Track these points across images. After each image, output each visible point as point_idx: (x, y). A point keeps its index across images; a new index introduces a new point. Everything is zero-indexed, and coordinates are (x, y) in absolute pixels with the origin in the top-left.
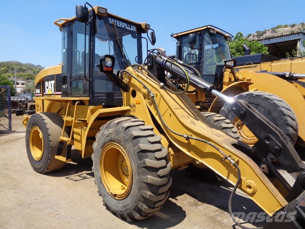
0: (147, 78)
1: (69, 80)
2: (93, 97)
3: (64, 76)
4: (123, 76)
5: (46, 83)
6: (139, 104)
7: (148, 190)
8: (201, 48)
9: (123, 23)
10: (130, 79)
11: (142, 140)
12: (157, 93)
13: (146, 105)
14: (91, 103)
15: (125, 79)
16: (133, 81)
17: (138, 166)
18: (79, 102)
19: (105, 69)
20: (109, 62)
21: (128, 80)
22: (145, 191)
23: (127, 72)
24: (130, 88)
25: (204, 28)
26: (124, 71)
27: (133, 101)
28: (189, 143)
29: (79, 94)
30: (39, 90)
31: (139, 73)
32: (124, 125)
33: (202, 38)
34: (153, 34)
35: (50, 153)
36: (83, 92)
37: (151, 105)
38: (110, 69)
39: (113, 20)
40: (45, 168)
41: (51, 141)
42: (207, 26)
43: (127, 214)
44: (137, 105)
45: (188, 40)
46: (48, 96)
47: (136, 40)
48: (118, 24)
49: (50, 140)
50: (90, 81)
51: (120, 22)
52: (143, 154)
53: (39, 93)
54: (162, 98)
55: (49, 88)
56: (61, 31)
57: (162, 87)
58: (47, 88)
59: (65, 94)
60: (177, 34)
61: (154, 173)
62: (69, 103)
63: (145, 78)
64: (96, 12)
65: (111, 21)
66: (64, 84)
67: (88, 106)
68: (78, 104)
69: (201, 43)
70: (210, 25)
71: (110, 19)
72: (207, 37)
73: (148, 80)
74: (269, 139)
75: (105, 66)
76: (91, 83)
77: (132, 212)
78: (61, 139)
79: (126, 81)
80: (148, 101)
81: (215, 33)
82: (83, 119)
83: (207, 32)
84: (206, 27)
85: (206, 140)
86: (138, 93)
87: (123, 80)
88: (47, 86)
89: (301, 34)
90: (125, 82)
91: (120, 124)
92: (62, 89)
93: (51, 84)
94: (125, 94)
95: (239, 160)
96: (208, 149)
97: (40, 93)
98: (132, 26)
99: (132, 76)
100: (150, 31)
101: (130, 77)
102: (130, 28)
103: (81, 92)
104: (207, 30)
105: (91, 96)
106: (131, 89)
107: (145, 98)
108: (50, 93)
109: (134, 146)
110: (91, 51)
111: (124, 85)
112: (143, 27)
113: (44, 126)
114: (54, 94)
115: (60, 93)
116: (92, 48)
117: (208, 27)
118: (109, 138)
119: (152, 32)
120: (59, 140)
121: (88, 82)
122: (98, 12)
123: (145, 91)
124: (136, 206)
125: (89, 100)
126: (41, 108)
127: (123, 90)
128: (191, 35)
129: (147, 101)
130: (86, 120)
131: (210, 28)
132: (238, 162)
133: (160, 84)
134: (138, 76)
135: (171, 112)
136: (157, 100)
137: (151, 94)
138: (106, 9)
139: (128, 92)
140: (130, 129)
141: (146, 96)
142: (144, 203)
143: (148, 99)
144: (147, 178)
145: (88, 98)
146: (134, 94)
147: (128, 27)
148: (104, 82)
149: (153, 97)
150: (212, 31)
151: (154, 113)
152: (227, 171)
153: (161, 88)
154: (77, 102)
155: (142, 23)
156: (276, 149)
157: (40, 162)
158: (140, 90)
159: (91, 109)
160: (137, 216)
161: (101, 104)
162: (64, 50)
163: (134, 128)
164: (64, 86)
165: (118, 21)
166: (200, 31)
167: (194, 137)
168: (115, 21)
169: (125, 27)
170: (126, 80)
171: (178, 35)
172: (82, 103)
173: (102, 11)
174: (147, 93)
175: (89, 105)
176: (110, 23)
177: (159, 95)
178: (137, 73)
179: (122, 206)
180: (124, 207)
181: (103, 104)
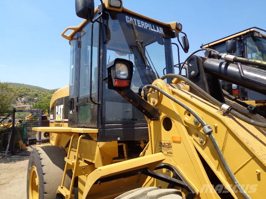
0: (192, 96)
1: (76, 104)
2: (104, 128)
3: (72, 99)
4: (148, 95)
5: (57, 107)
6: (179, 142)
9: (146, 23)
10: (160, 99)
12: (217, 124)
13: (192, 147)
14: (100, 137)
15: (152, 99)
16: (166, 102)
18: (84, 136)
19: (115, 83)
20: (123, 71)
21: (156, 101)
23: (154, 88)
24: (159, 115)
25: (245, 32)
26: (148, 88)
27: (166, 136)
29: (86, 123)
30: (52, 115)
31: (174, 88)
33: (244, 44)
34: (185, 38)
36: (91, 120)
37: (203, 147)
38: (125, 84)
39: (131, 18)
41: (46, 193)
42: (250, 29)
44: (173, 145)
45: (225, 48)
46: (57, 123)
47: (163, 46)
48: (139, 23)
49: (45, 191)
50: (99, 105)
51: (142, 22)
53: (52, 119)
56: (70, 44)
57: (226, 113)
58: (57, 113)
59: (72, 123)
60: (208, 44)
62: (72, 136)
63: (188, 97)
64: (107, 6)
65: (129, 20)
66: (71, 109)
67: (97, 141)
68: (82, 138)
69: (242, 50)
70: (254, 28)
71: (127, 17)
72: (249, 43)
73: (194, 100)
75: (116, 78)
76: (101, 108)
78: (58, 192)
79: (154, 103)
80: (198, 139)
81: (261, 36)
82: (90, 161)
83: (249, 37)
84: (249, 31)
86: (175, 123)
87: (148, 102)
88: (57, 111)
90: (152, 104)
92: (69, 117)
93: (61, 109)
94: (151, 125)
98: (157, 27)
99: (162, 93)
100: (181, 35)
101: (160, 95)
102: (156, 29)
103: (88, 120)
104: (251, 34)
105: (100, 126)
106: (163, 115)
107: (190, 134)
108: (59, 120)
110: (101, 61)
111: (149, 110)
112: (173, 27)
113: (41, 168)
114: (62, 122)
115: (67, 120)
116: (101, 56)
117: (252, 30)
119: (184, 37)
121: (96, 106)
122: (110, 5)
123: (190, 120)
125: (98, 133)
127: (148, 118)
128: (229, 41)
129: (194, 139)
130: (94, 162)
131: (253, 31)
133: (220, 106)
134: (174, 93)
135: (260, 170)
136: (219, 138)
137: (206, 127)
139: (156, 122)
143: (197, 136)
145: (96, 131)
146: (168, 125)
147: (153, 28)
148: (120, 105)
149: (209, 133)
150: (256, 35)
151: (213, 164)
153: (224, 115)
154: (81, 136)
155: (172, 23)
158: (178, 118)
159: (100, 146)
161: (115, 139)
162: (72, 67)
164: (71, 112)
165: (138, 21)
166: (240, 36)
168: (135, 20)
169: (148, 28)
170: (152, 101)
171: (210, 45)
173: (114, 3)
174: (193, 124)
176: (128, 22)
177: (222, 130)
178: (171, 88)
181: (119, 139)
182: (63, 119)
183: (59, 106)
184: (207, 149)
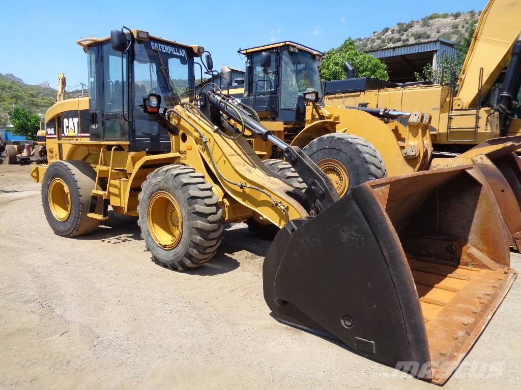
0: (199, 119)
1: (100, 118)
2: (134, 141)
3: (93, 114)
4: (171, 116)
5: (65, 120)
6: (191, 149)
7: (198, 235)
8: (278, 72)
9: (169, 47)
10: (179, 121)
11: (192, 187)
12: (210, 137)
13: (198, 151)
14: (131, 148)
15: (173, 120)
16: (183, 123)
17: (188, 212)
18: (117, 147)
19: (149, 110)
20: (154, 102)
21: (177, 122)
22: (195, 236)
23: (175, 112)
24: (179, 131)
25: (281, 44)
26: (171, 111)
27: (183, 146)
28: (244, 192)
29: (115, 137)
30: (53, 129)
31: (190, 113)
32: (173, 172)
33: (280, 57)
34: (209, 58)
35: (81, 210)
36: (121, 134)
37: (203, 151)
38: (156, 110)
39: (156, 44)
40: (74, 229)
41: (81, 196)
42: (285, 42)
43: (178, 262)
44: (188, 152)
45: (260, 59)
46: (68, 138)
47: (187, 66)
48: (163, 48)
49: (80, 194)
50: (129, 122)
51: (166, 46)
52: (193, 200)
53: (53, 133)
54: (215, 143)
55: (70, 127)
56: (85, 52)
57: (216, 131)
58: (67, 127)
59: (95, 136)
60: (246, 50)
61: (204, 219)
62: (102, 149)
63: (197, 120)
64: (135, 36)
65: (154, 46)
66: (93, 123)
67: (128, 152)
68: (115, 150)
69: (278, 64)
70: (289, 41)
71: (152, 43)
73: (200, 123)
74: (314, 184)
75: (150, 106)
76: (131, 124)
77: (183, 259)
78: (93, 193)
79: (175, 123)
80: (201, 146)
81: (297, 51)
82: (122, 168)
83: (285, 50)
84: (284, 44)
85: (260, 187)
86: (189, 137)
87: (171, 122)
88: (67, 125)
89: (438, 44)
90: (173, 123)
91: (168, 172)
92: (90, 131)
93: (74, 122)
94: (173, 138)
95: (289, 205)
96: (263, 197)
97: (55, 134)
98: (180, 50)
99: (181, 117)
100: (204, 55)
101: (179, 118)
102: (179, 52)
103: (118, 134)
104: (286, 47)
105: (131, 139)
106: (181, 132)
107: (197, 143)
108: (72, 134)
109: (184, 193)
110: (130, 84)
111: (171, 128)
112: (196, 51)
113: (71, 177)
114: (78, 137)
115: (88, 135)
116: (130, 80)
117: (287, 43)
118: (157, 187)
119: (208, 55)
120: (92, 195)
121: (127, 123)
122: (138, 36)
123: (196, 135)
124: (187, 252)
125: (129, 145)
126: (56, 155)
127: (171, 133)
128: (264, 53)
129: (199, 147)
130: (125, 169)
131: (289, 45)
132: (287, 208)
133: (213, 127)
134: (189, 117)
135: (225, 159)
136: (209, 145)
137: (204, 139)
138: (148, 33)
139: (177, 136)
140: (180, 176)
141: (198, 141)
142: (194, 248)
143: (201, 145)
144: (197, 223)
145: (128, 143)
146: (184, 138)
147: (176, 52)
148: (147, 122)
149: (205, 142)
150: (292, 49)
151: (207, 160)
152: (279, 218)
153: (214, 132)
154: (114, 147)
155: (194, 45)
156: (320, 194)
157: (67, 223)
158: (191, 134)
159: (132, 155)
160: (188, 262)
161: (144, 150)
162: (92, 80)
163: (183, 175)
164: (93, 127)
165: (162, 46)
166: (277, 48)
167: (249, 185)
168: (159, 45)
169: (171, 52)
170: (174, 122)
171: (248, 51)
172: (120, 148)
174: (199, 137)
175: (130, 151)
176: (153, 48)
177: (212, 140)
178: (188, 112)
179: (172, 255)
180: (175, 255)
181: (147, 150)
182: (78, 133)
183: (70, 119)
184: (205, 152)
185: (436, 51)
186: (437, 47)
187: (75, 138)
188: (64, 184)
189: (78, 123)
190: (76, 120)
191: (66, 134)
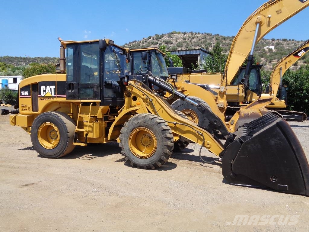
1: (76, 86)
3: (70, 84)
5: (43, 87)
6: (140, 105)
7: (167, 149)
8: (149, 63)
10: (132, 89)
11: (162, 124)
12: (153, 98)
13: (145, 106)
16: (134, 90)
17: (162, 138)
20: (126, 79)
22: (166, 150)
24: (131, 95)
27: (133, 103)
28: (175, 126)
36: (94, 96)
37: (148, 106)
38: (127, 84)
40: (62, 153)
43: (153, 165)
44: (137, 106)
46: (44, 98)
48: (115, 49)
50: (101, 89)
52: (165, 131)
53: (27, 94)
54: (157, 102)
55: (47, 91)
58: (45, 91)
59: (72, 97)
61: (170, 140)
62: (80, 104)
64: (107, 43)
66: (69, 89)
69: (150, 59)
71: (112, 46)
72: (153, 56)
74: (215, 122)
75: (125, 82)
76: (102, 91)
77: (156, 163)
78: (76, 131)
79: (129, 90)
80: (147, 103)
81: (159, 52)
82: (94, 116)
85: (186, 124)
86: (138, 99)
87: (126, 90)
89: (201, 51)
92: (67, 94)
93: (51, 88)
94: (127, 99)
95: (203, 132)
98: (121, 51)
99: (133, 86)
104: (154, 50)
105: (102, 99)
106: (133, 95)
107: (144, 102)
108: (48, 96)
109: (159, 128)
110: (102, 68)
114: (54, 97)
115: (65, 96)
116: (102, 66)
120: (75, 131)
122: (109, 43)
123: (144, 97)
124: (160, 159)
125: (100, 103)
126: (29, 108)
128: (144, 53)
129: (145, 104)
130: (96, 116)
131: (156, 49)
132: (202, 134)
133: (154, 93)
134: (138, 87)
135: (163, 110)
136: (154, 102)
137: (151, 99)
138: (113, 42)
139: (130, 98)
140: (154, 119)
141: (145, 100)
142: (164, 156)
143: (146, 102)
144: (167, 143)
146: (135, 99)
149: (151, 101)
150: (157, 52)
151: (151, 110)
152: (197, 139)
153: (155, 96)
154: (92, 104)
156: (219, 126)
157: (55, 150)
158: (139, 96)
159: (102, 108)
160: (159, 164)
161: (108, 105)
162: (69, 64)
164: (70, 91)
166: (149, 50)
167: (178, 123)
169: (118, 51)
172: (94, 104)
173: (111, 43)
175: (100, 105)
177: (154, 100)
179: (149, 161)
181: (110, 105)
183: (48, 87)
184: (149, 106)
185: (199, 54)
186: (200, 52)
187: (51, 98)
188: (54, 126)
189: (55, 89)
190: (53, 87)
191: (43, 95)
